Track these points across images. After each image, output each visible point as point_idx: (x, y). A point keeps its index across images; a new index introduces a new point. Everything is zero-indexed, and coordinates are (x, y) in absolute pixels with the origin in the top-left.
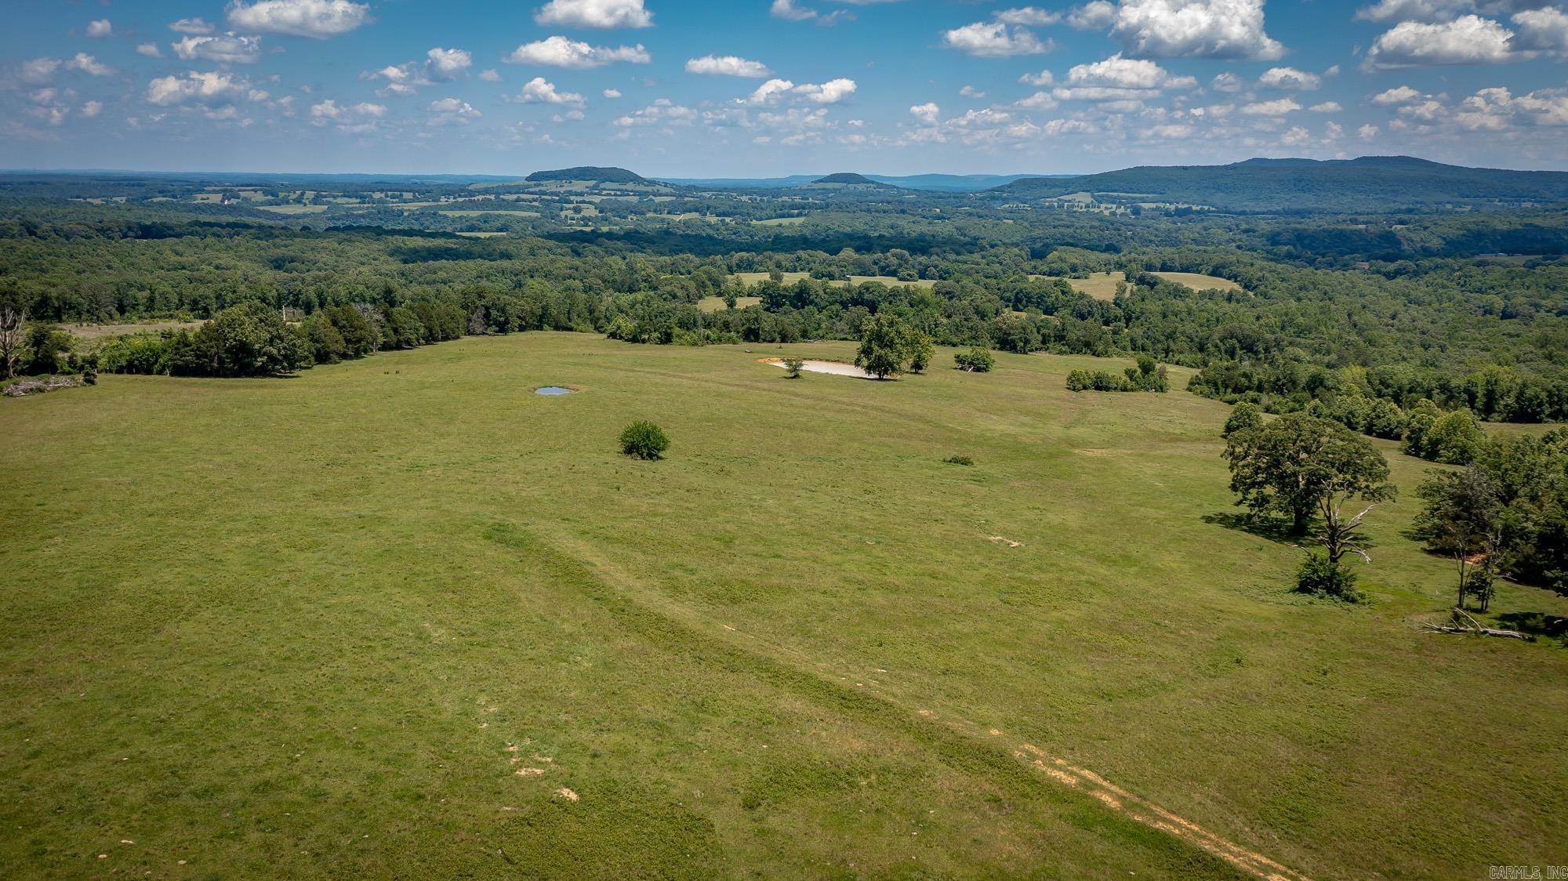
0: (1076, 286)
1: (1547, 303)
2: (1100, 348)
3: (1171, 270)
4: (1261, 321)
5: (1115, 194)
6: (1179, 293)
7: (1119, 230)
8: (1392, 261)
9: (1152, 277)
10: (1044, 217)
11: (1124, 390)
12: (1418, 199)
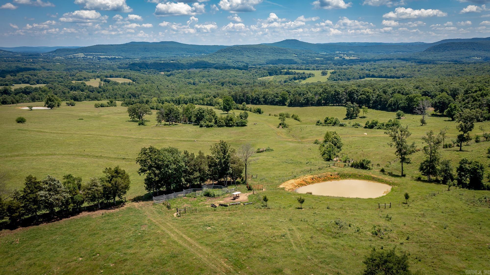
0: (88, 83)
1: (202, 80)
2: (99, 99)
3: (113, 77)
4: (137, 90)
5: (91, 53)
6: (116, 84)
7: (95, 65)
8: (169, 72)
9: (108, 80)
10: (70, 62)
11: (108, 107)
12: (177, 53)
